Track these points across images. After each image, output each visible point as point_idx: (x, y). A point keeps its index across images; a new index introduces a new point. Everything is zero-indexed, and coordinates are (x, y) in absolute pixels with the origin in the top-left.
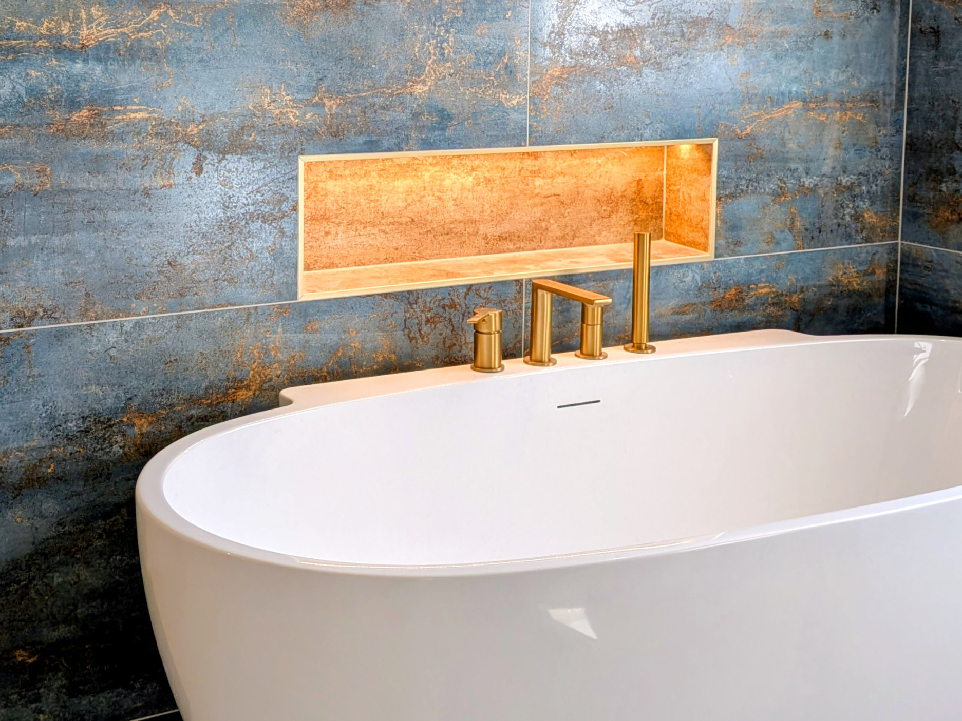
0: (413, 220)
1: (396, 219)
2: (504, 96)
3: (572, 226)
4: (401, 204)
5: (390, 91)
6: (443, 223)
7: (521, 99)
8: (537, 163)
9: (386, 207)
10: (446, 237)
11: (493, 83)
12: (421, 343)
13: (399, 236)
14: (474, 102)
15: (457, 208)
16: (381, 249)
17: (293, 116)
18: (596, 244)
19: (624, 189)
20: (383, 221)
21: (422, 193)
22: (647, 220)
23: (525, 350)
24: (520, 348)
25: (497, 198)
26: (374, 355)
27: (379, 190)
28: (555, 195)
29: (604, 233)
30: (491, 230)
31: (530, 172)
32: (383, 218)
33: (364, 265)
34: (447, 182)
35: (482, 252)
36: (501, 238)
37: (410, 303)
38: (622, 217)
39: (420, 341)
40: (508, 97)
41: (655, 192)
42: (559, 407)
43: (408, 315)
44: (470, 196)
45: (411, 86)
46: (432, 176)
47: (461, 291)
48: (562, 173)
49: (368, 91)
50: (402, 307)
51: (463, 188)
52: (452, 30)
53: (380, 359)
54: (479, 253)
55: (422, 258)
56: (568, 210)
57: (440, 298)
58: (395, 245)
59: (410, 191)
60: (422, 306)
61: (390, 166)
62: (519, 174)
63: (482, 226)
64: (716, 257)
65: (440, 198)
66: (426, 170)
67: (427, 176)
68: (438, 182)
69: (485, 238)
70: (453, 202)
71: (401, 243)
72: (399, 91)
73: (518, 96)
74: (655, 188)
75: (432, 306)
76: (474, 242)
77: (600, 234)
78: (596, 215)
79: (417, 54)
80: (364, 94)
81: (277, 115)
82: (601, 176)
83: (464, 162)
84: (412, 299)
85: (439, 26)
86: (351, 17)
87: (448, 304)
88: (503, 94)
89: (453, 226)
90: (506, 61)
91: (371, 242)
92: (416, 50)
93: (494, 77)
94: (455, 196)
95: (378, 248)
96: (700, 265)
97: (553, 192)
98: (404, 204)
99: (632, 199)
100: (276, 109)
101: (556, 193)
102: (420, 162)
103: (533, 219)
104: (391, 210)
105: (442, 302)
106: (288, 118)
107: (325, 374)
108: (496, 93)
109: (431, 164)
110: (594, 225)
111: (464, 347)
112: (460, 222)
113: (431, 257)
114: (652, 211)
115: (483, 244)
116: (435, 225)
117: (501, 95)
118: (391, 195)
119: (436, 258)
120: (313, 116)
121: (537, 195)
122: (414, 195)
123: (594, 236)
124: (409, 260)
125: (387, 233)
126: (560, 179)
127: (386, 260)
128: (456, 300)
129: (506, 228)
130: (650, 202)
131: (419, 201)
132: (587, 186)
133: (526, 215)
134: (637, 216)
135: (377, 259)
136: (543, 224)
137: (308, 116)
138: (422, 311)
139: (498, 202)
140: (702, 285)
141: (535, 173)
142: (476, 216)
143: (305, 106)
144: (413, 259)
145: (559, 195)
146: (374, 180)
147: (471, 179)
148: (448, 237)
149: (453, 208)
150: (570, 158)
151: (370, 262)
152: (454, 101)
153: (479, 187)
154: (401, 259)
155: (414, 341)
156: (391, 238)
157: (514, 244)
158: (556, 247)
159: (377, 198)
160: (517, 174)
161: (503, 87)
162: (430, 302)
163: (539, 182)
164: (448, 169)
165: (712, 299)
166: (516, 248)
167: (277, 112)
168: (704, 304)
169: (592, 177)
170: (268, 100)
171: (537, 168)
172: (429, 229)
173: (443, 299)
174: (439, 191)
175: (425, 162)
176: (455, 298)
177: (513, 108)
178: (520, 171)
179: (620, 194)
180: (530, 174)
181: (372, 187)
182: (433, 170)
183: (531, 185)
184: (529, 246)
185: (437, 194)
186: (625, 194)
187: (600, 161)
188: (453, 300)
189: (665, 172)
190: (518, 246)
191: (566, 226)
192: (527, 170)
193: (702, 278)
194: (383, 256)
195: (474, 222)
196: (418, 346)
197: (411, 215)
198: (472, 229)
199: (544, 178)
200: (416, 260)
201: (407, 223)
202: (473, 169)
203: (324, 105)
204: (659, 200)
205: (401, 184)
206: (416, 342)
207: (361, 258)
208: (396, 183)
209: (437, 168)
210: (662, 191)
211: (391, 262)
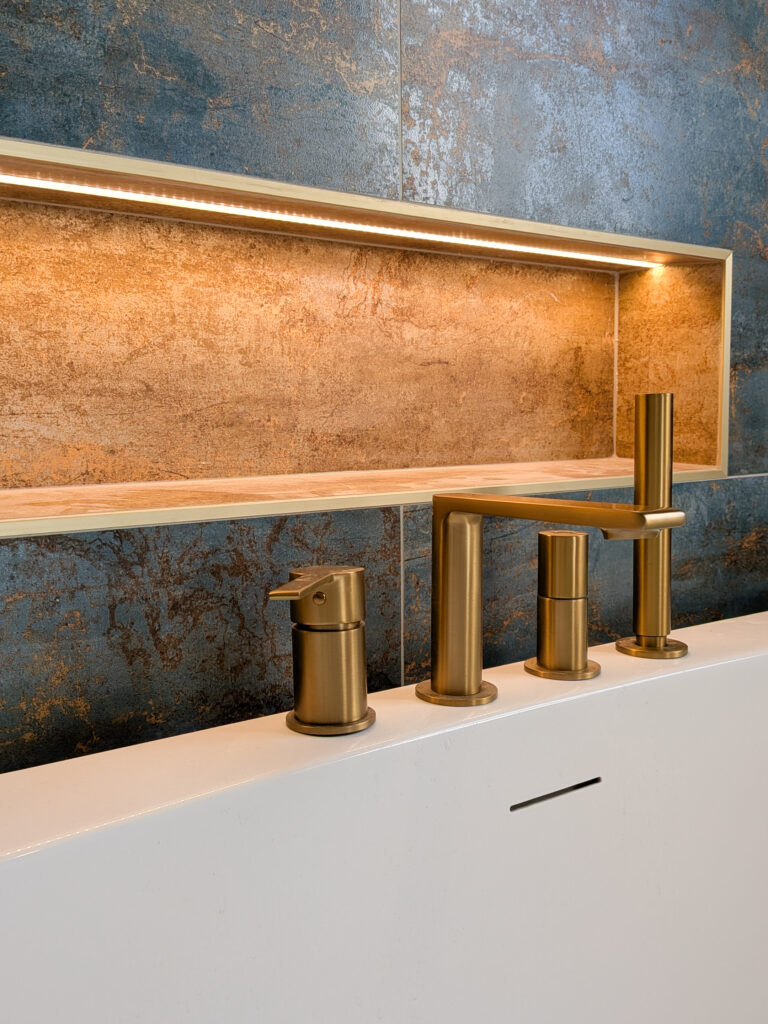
0: (149, 388)
1: (106, 383)
3: (471, 425)
4: (117, 349)
6: (219, 400)
8: (406, 294)
9: (79, 351)
10: (228, 432)
13: (116, 422)
14: (272, 59)
15: (249, 370)
16: (71, 451)
18: (513, 461)
19: (554, 362)
20: (73, 385)
21: (169, 329)
22: (590, 421)
25: (332, 356)
27: (58, 309)
28: (440, 362)
29: (524, 441)
30: (325, 424)
31: (394, 311)
32: (72, 378)
33: (28, 485)
34: (225, 312)
35: (306, 468)
36: (343, 440)
37: (123, 563)
38: (551, 415)
39: (155, 658)
41: (602, 372)
42: (513, 808)
43: (120, 594)
44: (277, 348)
46: (187, 293)
47: (258, 532)
48: (452, 321)
50: (101, 574)
51: (259, 330)
54: (299, 470)
55: (174, 474)
56: (464, 394)
57: (207, 549)
58: (106, 442)
59: (138, 321)
60: (157, 570)
61: (83, 255)
62: (374, 313)
63: (303, 413)
64: (730, 474)
65: (209, 345)
66: (174, 277)
67: (177, 292)
68: (203, 310)
69: (312, 437)
70: (240, 356)
71: (123, 440)
74: (601, 367)
75: (186, 569)
76: (287, 446)
77: (518, 443)
78: (512, 406)
82: (517, 334)
83: (260, 272)
88: (343, 58)
89: (241, 409)
91: (44, 431)
94: (244, 344)
95: (65, 448)
96: (707, 487)
97: (436, 355)
98: (125, 349)
99: (567, 382)
101: (443, 358)
102: (159, 257)
103: (402, 405)
104: (92, 360)
105: (212, 561)
108: (325, 52)
109: (185, 266)
110: (507, 425)
111: (270, 667)
112: (257, 401)
113: (195, 473)
114: (598, 406)
115: (307, 450)
116: (203, 404)
117: (337, 59)
118: (91, 326)
119: (206, 477)
121: (408, 358)
122: (148, 332)
123: (508, 445)
124: (142, 478)
125: (84, 413)
126: (449, 332)
127: (86, 477)
129: (350, 420)
130: (595, 390)
131: (162, 345)
132: (495, 351)
133: (389, 397)
134: (575, 413)
135: (64, 474)
136: (421, 417)
139: (335, 365)
140: (710, 525)
141: (404, 314)
142: (291, 392)
144: (154, 476)
145: (447, 363)
146: (43, 281)
147: (276, 310)
148: (233, 430)
149: (240, 369)
150: (465, 293)
151: (45, 481)
153: (294, 331)
154: (125, 475)
155: (139, 660)
156: (96, 426)
157: (368, 453)
158: (445, 464)
159: (53, 329)
160: (369, 310)
161: (343, 41)
162: (181, 560)
163: (410, 332)
164: (226, 282)
165: (725, 551)
166: (372, 462)
168: (713, 559)
169: (503, 335)
171: (406, 305)
172: (189, 411)
173: (215, 551)
174: (207, 329)
175: (170, 258)
176: (244, 548)
178: (375, 306)
179: (548, 371)
180: (392, 316)
181: (38, 300)
182: (191, 279)
183: (395, 338)
184: (396, 460)
185: (202, 334)
186: (556, 371)
187: (515, 306)
188: (240, 555)
189: (616, 339)
190: (375, 457)
191: (460, 424)
192: (388, 305)
193: (711, 510)
194: (77, 465)
195: (286, 403)
196: (152, 671)
197: (143, 376)
198: (283, 418)
199: (419, 326)
200: (161, 479)
201: (134, 393)
202: (281, 290)
204: (607, 388)
205: (119, 303)
206: (146, 663)
207: (18, 468)
208: (102, 298)
209: (201, 277)
210: (612, 371)
211: (99, 482)
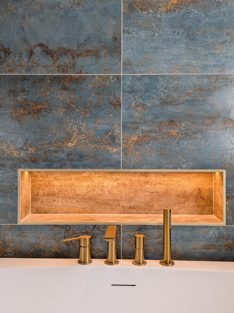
0: (90, 198)
1: (83, 197)
2: (109, 148)
3: (165, 206)
4: (85, 191)
5: (57, 145)
6: (104, 200)
7: (118, 150)
8: (147, 178)
9: (79, 192)
10: (105, 206)
11: (104, 143)
12: (72, 247)
13: (84, 203)
14: (95, 150)
15: (109, 194)
16: (77, 208)
17: (16, 154)
18: (178, 214)
19: (191, 192)
20: (77, 197)
21: (94, 188)
22: (204, 206)
23: (122, 255)
24: (120, 254)
25: (128, 192)
26: (51, 249)
27: (76, 186)
28: (156, 192)
29: (182, 210)
30: (126, 204)
31: (144, 182)
32: (77, 196)
33: (69, 213)
34: (105, 184)
35: (122, 213)
36: (130, 208)
37: (67, 230)
38: (191, 203)
39: (71, 246)
40: (111, 148)
41: (208, 194)
42: (112, 285)
43: (66, 235)
44: (116, 190)
45: (66, 143)
46: (98, 181)
47: (91, 227)
48: (160, 183)
49: (47, 145)
50: (63, 231)
51: (112, 187)
52: (85, 122)
53: (54, 251)
54: (120, 213)
55: (94, 213)
56: (163, 199)
57: (81, 229)
58: (83, 207)
59: (89, 187)
60: (72, 232)
61: (80, 177)
62: (138, 183)
63: (121, 202)
64: (227, 224)
65: (102, 190)
66: (96, 179)
67: (96, 181)
68: (101, 184)
69: (123, 207)
70: (108, 192)
71: (85, 206)
72: (61, 145)
73: (116, 148)
74: (208, 192)
75: (77, 232)
76: (118, 209)
77: (179, 210)
78: (177, 202)
79: (69, 131)
80: (46, 146)
81: (9, 153)
82: (179, 186)
83: (113, 177)
84: (67, 228)
85: (79, 120)
86: (40, 117)
87: (85, 232)
88: (109, 147)
89: (108, 201)
90: (110, 134)
91: (72, 205)
92: (69, 129)
93: (105, 140)
94: (109, 190)
95: (75, 208)
96: (218, 228)
97: (155, 191)
98: (86, 191)
99: (196, 196)
100: (9, 151)
101: (157, 191)
102: (93, 176)
103: (145, 201)
104: (81, 193)
105: (82, 231)
106: (14, 154)
107: (29, 254)
108: (106, 147)
109: (98, 177)
110: (176, 206)
112: (111, 200)
113: (98, 213)
114: (207, 202)
115: (122, 209)
116: (100, 201)
117: (108, 148)
118: (81, 188)
119: (101, 214)
120: (24, 154)
121: (147, 191)
122: (91, 188)
123: (176, 210)
124: (89, 213)
125: (79, 202)
126: (158, 186)
127: (79, 212)
128: (88, 231)
129: (133, 204)
130: (206, 198)
131: (93, 191)
132: (172, 189)
133: (142, 199)
134: (199, 204)
135: (75, 212)
136: (151, 204)
137: (22, 154)
138: (73, 234)
139: (129, 193)
140: (219, 237)
141: (146, 183)
142: (119, 198)
143: (21, 150)
144: (91, 213)
145: (158, 192)
146: (73, 181)
147: (116, 183)
148: (106, 205)
149: (108, 194)
150: (163, 177)
151: (72, 213)
152: (86, 150)
153: (119, 187)
154: (85, 212)
155: (69, 246)
156: (81, 204)
157: (137, 211)
158: (157, 214)
159: (75, 188)
160: (137, 182)
161: (109, 144)
162: (76, 230)
163: (148, 186)
164: (106, 179)
165: (225, 244)
166: (138, 212)
167: (9, 152)
168: (221, 246)
169: (175, 186)
170: (5, 147)
171: (147, 181)
172: (98, 202)
173: (82, 230)
174: (102, 187)
175: (95, 176)
176: (88, 230)
177: (114, 153)
178: (139, 181)
179: (189, 194)
180: (143, 183)
181: (72, 184)
182: (99, 179)
183: (144, 187)
184: (144, 212)
185: (101, 188)
186: (192, 194)
187: (178, 179)
188: (87, 231)
189: (213, 186)
190: (138, 211)
191: (162, 205)
192: (142, 181)
193: (219, 234)
194: (77, 210)
195: (117, 200)
196: (71, 248)
197: (89, 196)
198: (117, 203)
199: (150, 185)
200: (92, 213)
201: (88, 199)
202: (117, 180)
203: (28, 150)
204: (210, 197)
205: (85, 184)
206: (70, 246)
207: (68, 211)
208: (83, 183)
209: (101, 178)
210: (212, 194)
211: (81, 213)
